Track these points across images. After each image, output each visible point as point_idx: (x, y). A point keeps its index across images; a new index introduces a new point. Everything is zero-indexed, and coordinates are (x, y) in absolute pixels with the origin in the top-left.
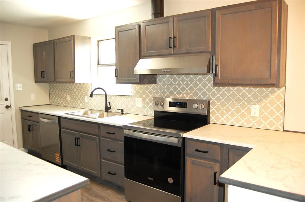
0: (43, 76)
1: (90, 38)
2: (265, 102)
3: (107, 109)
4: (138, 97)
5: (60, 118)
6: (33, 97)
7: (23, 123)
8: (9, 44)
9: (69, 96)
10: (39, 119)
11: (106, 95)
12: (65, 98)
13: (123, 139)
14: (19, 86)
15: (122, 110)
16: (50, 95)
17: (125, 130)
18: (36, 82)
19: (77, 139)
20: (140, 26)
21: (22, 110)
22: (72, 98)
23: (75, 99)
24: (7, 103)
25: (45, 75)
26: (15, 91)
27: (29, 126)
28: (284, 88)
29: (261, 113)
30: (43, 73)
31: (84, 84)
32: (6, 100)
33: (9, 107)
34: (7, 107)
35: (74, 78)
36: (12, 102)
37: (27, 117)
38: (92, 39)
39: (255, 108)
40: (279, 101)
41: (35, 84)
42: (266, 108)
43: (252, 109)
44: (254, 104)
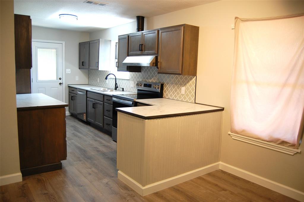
0: (83, 65)
1: (111, 41)
2: (188, 85)
3: (116, 88)
4: (132, 81)
5: (87, 91)
6: (77, 78)
7: (69, 95)
8: (64, 43)
9: (98, 79)
10: (77, 92)
11: (116, 79)
12: (97, 80)
13: (112, 103)
14: (69, 71)
15: (123, 89)
16: (89, 78)
17: (113, 98)
18: (79, 68)
19: (94, 104)
20: (129, 36)
21: (69, 87)
22: (100, 81)
23: (102, 81)
24: (61, 81)
25: (84, 65)
26: (66, 74)
27: (72, 97)
28: (196, 77)
29: (186, 92)
30: (83, 62)
31: (106, 71)
32: (60, 79)
33: (61, 84)
34: (60, 84)
35: (98, 67)
36: (63, 81)
37: (72, 91)
38: (112, 42)
39: (183, 89)
40: (193, 85)
41: (79, 70)
42: (188, 89)
43: (182, 89)
44: (183, 86)
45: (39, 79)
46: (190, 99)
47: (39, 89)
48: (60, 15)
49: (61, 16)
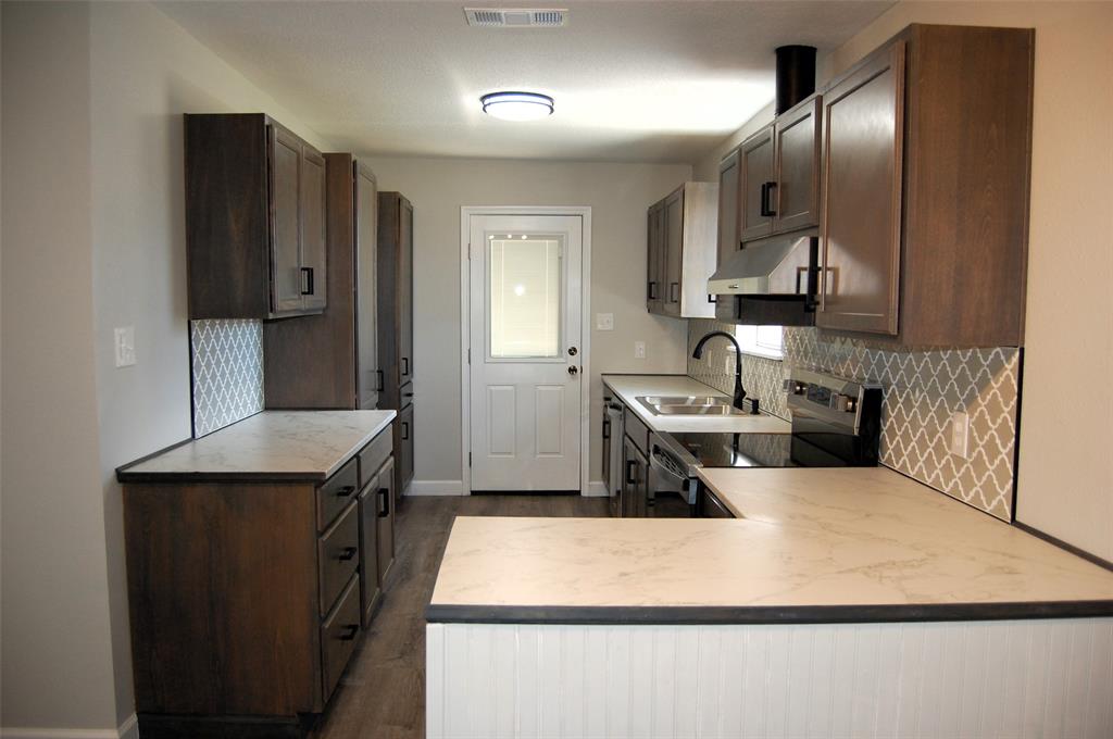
2: (982, 403)
5: (625, 406)
6: (640, 348)
8: (588, 212)
11: (738, 355)
14: (606, 322)
18: (649, 311)
24: (573, 361)
26: (594, 333)
28: (1017, 354)
29: (971, 445)
32: (573, 351)
33: (576, 370)
34: (572, 370)
36: (584, 360)
39: (962, 424)
40: (1007, 406)
41: (649, 317)
42: (981, 426)
43: (958, 427)
44: (960, 410)
45: (494, 353)
46: (990, 491)
47: (493, 388)
48: (483, 98)
49: (487, 101)
